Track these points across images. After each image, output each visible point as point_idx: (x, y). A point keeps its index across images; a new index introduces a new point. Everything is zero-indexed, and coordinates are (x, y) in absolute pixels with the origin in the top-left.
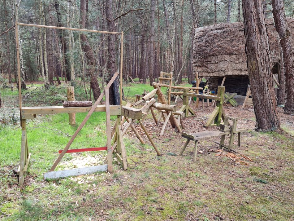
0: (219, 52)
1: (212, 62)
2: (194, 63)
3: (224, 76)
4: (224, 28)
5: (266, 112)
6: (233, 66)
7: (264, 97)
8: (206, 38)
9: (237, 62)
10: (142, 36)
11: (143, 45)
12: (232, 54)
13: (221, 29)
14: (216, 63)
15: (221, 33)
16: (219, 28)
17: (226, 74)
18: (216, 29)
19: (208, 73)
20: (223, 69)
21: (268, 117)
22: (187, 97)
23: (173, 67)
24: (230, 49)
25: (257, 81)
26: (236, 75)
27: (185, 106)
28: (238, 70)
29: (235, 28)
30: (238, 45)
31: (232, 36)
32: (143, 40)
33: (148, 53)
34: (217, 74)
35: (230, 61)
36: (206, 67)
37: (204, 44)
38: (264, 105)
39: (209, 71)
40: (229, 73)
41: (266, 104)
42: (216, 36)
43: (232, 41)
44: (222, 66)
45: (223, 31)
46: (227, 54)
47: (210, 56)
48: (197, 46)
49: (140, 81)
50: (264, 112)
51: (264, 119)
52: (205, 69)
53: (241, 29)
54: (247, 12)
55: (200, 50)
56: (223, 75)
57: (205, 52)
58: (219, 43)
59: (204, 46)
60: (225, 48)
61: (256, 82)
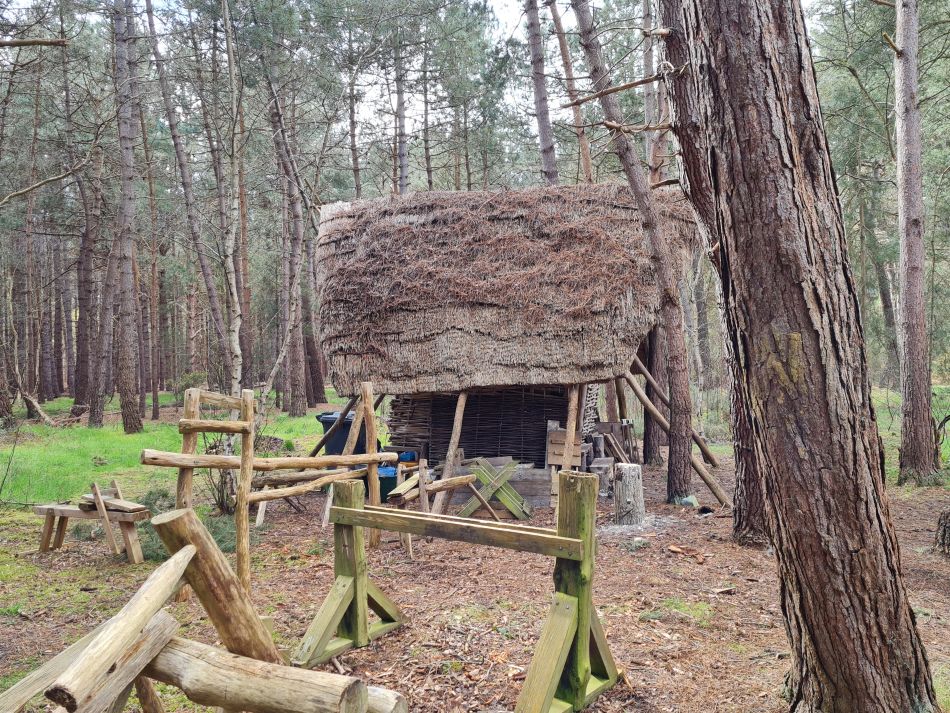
0: (427, 295)
1: (403, 337)
2: (330, 339)
3: (458, 393)
4: (431, 208)
5: (878, 624)
6: (491, 352)
7: (862, 541)
8: (366, 244)
9: (503, 333)
10: (85, 236)
11: (88, 271)
12: (482, 304)
13: (421, 209)
14: (421, 341)
15: (424, 225)
16: (413, 206)
17: (468, 382)
18: (403, 211)
19: (394, 379)
20: (453, 364)
21: (892, 655)
22: (359, 528)
23: (240, 359)
24: (469, 284)
25: (815, 449)
26: (506, 386)
27: (350, 580)
28: (513, 366)
29: (474, 208)
30: (497, 269)
31: (469, 238)
32: (86, 251)
33: (111, 300)
34: (430, 385)
35: (476, 331)
36: (382, 356)
37: (362, 265)
38: (869, 585)
39: (395, 370)
40: (481, 379)
41: (875, 580)
42: (407, 236)
43: (470, 257)
44: (447, 353)
45: (431, 217)
46: (462, 305)
47: (392, 310)
48: (335, 271)
49: (76, 413)
50: (868, 627)
51: (869, 670)
52: (378, 363)
53: (495, 213)
54: (734, 53)
55: (350, 287)
56: (456, 386)
57: (369, 297)
58: (423, 261)
59: (365, 274)
60: (449, 281)
61: (811, 453)
